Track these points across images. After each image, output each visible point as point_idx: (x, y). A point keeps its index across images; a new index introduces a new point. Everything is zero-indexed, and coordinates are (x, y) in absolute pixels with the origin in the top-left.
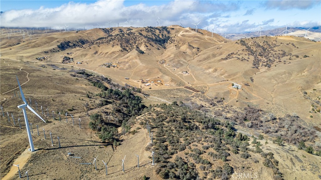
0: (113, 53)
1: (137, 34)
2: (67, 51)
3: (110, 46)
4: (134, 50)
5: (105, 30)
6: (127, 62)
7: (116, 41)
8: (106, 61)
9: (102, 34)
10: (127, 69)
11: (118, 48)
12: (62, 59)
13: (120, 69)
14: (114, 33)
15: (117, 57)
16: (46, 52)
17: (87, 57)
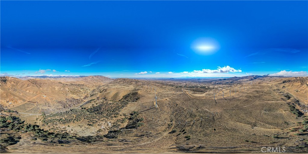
0: (298, 85)
1: (305, 79)
2: (285, 84)
3: (297, 83)
4: (305, 84)
5: (296, 78)
6: (304, 90)
7: (299, 81)
8: (296, 89)
9: (295, 79)
10: (305, 93)
11: (300, 84)
12: (282, 87)
13: (302, 93)
14: (298, 78)
15: (300, 87)
16: (279, 84)
17: (290, 86)
